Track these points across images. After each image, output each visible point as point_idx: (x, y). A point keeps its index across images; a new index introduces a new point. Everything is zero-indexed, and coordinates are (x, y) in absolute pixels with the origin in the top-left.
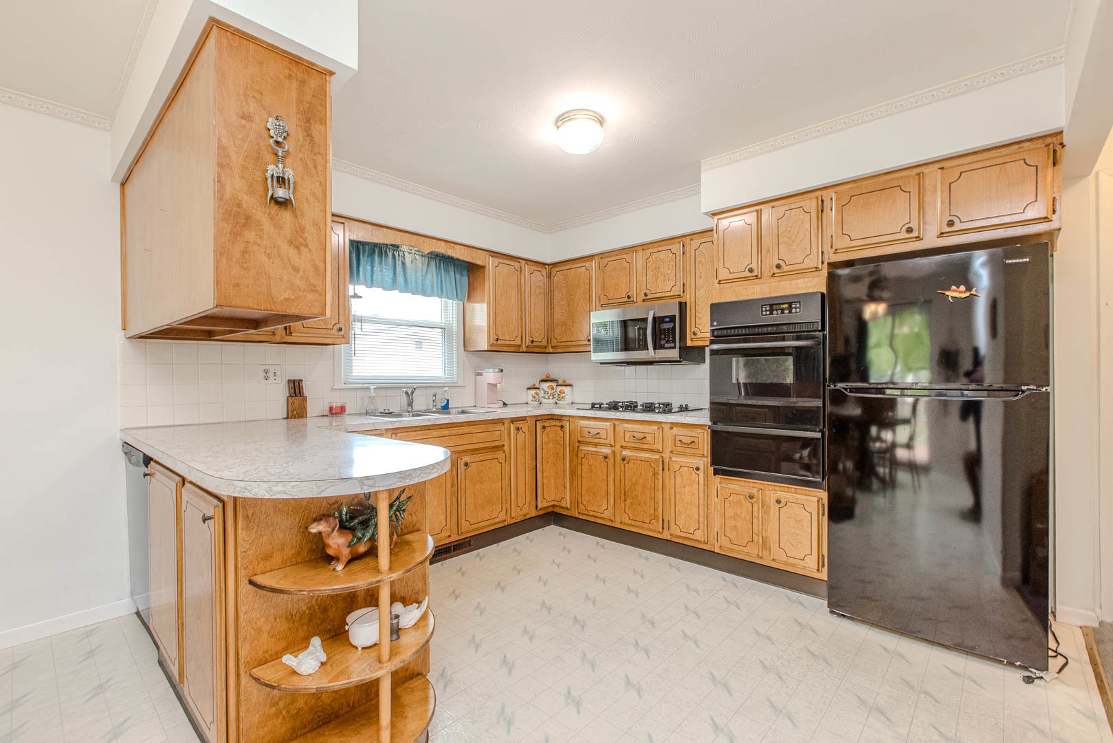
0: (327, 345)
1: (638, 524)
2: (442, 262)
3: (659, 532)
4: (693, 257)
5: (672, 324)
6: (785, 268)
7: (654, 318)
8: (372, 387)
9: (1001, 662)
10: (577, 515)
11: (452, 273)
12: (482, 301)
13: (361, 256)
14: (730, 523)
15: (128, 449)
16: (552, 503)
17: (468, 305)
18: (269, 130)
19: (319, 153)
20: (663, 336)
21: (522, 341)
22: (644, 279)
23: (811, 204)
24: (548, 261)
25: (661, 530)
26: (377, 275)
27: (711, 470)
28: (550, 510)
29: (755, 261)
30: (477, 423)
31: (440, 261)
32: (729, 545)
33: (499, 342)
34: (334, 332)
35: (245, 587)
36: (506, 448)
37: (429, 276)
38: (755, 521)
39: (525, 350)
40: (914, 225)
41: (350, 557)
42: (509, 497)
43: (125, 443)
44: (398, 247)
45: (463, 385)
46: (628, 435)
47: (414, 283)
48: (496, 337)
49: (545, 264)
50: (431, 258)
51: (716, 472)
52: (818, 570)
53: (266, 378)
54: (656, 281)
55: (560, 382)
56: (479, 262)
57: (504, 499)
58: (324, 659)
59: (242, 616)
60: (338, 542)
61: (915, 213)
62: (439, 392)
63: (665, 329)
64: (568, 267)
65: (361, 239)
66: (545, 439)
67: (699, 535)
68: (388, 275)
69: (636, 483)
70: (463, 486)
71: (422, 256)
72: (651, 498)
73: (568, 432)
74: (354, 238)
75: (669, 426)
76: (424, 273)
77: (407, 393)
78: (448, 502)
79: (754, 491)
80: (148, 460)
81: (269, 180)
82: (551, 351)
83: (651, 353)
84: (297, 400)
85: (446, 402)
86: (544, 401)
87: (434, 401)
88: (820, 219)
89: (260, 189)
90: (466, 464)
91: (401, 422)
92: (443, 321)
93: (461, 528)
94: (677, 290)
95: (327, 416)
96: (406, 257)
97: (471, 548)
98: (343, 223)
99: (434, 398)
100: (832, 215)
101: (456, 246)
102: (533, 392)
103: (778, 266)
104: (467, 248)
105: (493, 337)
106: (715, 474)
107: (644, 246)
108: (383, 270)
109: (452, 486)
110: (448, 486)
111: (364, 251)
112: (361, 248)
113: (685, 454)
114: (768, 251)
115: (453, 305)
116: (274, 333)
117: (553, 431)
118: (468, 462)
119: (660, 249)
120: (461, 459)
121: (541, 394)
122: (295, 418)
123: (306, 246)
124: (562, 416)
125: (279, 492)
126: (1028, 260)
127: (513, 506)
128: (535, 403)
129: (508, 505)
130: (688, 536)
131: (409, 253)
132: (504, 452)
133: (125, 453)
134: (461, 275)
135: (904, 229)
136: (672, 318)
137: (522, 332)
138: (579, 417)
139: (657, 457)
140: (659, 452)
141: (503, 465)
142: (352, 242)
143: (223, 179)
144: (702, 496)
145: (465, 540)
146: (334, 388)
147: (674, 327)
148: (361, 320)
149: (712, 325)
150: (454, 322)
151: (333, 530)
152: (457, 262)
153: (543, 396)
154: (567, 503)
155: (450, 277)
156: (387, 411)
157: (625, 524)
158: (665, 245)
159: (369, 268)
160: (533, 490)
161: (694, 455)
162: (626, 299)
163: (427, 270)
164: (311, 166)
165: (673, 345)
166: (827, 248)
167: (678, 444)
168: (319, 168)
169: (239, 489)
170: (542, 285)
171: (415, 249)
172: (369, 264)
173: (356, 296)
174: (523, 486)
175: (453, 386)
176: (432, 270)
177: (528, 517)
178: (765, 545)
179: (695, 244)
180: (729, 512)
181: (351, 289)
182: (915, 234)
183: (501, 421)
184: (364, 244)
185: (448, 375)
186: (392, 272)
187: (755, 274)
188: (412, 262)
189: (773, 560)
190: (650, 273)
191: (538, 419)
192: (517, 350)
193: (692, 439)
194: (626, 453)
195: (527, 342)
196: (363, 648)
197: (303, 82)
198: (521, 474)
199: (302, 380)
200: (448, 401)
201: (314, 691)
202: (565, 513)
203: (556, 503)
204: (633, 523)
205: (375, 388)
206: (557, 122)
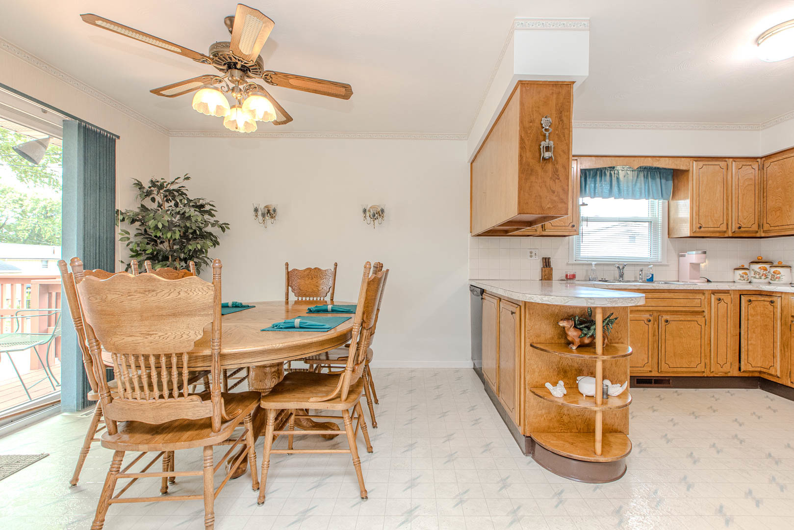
0: (565, 236)
2: (649, 172)
8: (594, 263)
10: (789, 384)
11: (658, 180)
12: (685, 198)
13: (588, 178)
15: (473, 288)
16: (759, 369)
17: (672, 203)
18: (542, 124)
19: (566, 128)
21: (727, 228)
24: (760, 155)
26: (598, 189)
28: (757, 375)
30: (677, 291)
31: (648, 171)
33: (702, 229)
34: (570, 228)
35: (529, 348)
36: (706, 314)
37: (638, 184)
39: (731, 235)
41: (579, 344)
42: (708, 354)
43: (471, 285)
44: (614, 168)
45: (667, 264)
47: (625, 191)
48: (699, 226)
49: (755, 158)
50: (640, 171)
53: (531, 256)
55: (776, 264)
56: (683, 167)
57: (703, 355)
58: (565, 393)
59: (527, 360)
60: (573, 334)
62: (645, 269)
64: (784, 157)
65: (588, 168)
66: (751, 311)
68: (606, 187)
70: (663, 337)
71: (633, 171)
73: (779, 307)
74: (584, 167)
76: (634, 183)
77: (618, 267)
78: (650, 347)
80: (483, 291)
81: (542, 149)
82: (763, 235)
84: (547, 269)
85: (651, 276)
86: (754, 280)
87: (640, 275)
89: (537, 155)
90: (667, 321)
91: (613, 285)
92: (650, 216)
93: (661, 368)
95: (564, 280)
96: (620, 174)
97: (669, 385)
98: (576, 160)
99: (641, 273)
101: (661, 159)
102: (741, 272)
104: (671, 159)
105: (696, 226)
108: (603, 185)
109: (654, 335)
110: (650, 335)
111: (590, 175)
112: (588, 173)
115: (659, 205)
116: (536, 230)
117: (761, 305)
118: (669, 319)
120: (662, 317)
121: (751, 274)
122: (546, 280)
123: (559, 179)
124: (773, 292)
125: (546, 301)
127: (712, 361)
128: (743, 281)
129: (708, 361)
131: (622, 170)
132: (704, 317)
133: (471, 291)
134: (667, 180)
137: (727, 220)
138: (792, 294)
141: (703, 327)
142: (581, 170)
143: (522, 154)
145: (664, 378)
146: (569, 263)
148: (587, 220)
150: (660, 216)
151: (571, 327)
152: (662, 171)
153: (753, 275)
154: (776, 371)
155: (656, 184)
156: (604, 280)
159: (593, 185)
160: (735, 353)
163: (637, 180)
164: (562, 136)
168: (566, 136)
169: (528, 298)
170: (753, 177)
171: (627, 167)
172: (593, 182)
173: (584, 204)
174: (725, 348)
175: (657, 265)
176: (641, 181)
177: (729, 375)
181: (581, 201)
183: (702, 292)
184: (589, 170)
185: (653, 256)
186: (609, 185)
188: (624, 176)
191: (741, 294)
192: (722, 235)
195: (733, 228)
196: (586, 396)
197: (559, 93)
198: (722, 338)
199: (549, 258)
200: (653, 275)
201: (561, 404)
202: (775, 381)
203: (762, 370)
205: (595, 264)
206: (757, 41)
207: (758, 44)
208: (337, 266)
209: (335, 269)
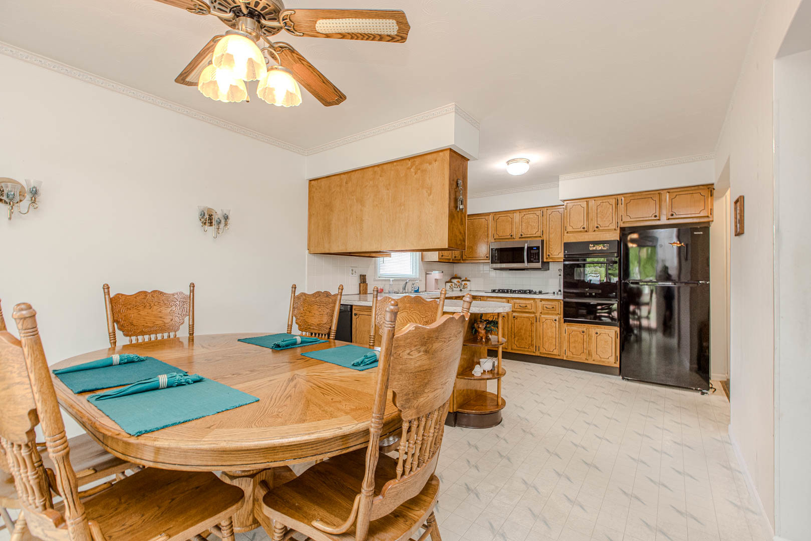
1: (522, 349)
3: (534, 352)
4: (548, 218)
5: (538, 251)
6: (601, 228)
7: (528, 247)
9: (693, 389)
14: (572, 345)
20: (532, 257)
22: (521, 227)
23: (613, 202)
25: (535, 351)
27: (562, 320)
29: (585, 224)
32: (572, 355)
38: (585, 343)
39: (451, 262)
40: (657, 215)
46: (516, 305)
48: (442, 254)
51: (565, 321)
52: (615, 363)
53: (352, 274)
54: (527, 228)
55: (464, 279)
61: (658, 209)
63: (533, 253)
64: (474, 218)
67: (555, 352)
69: (521, 329)
72: (529, 336)
75: (540, 300)
79: (584, 329)
81: (459, 202)
82: (462, 262)
83: (526, 265)
84: (363, 285)
85: (417, 288)
87: (414, 287)
88: (616, 208)
94: (539, 234)
99: (414, 285)
100: (622, 207)
102: (449, 284)
103: (597, 227)
106: (564, 322)
107: (520, 211)
113: (548, 314)
114: (592, 220)
119: (530, 213)
121: (453, 284)
122: (363, 294)
126: (702, 233)
130: (550, 353)
135: (653, 215)
136: (538, 248)
138: (487, 296)
139: (533, 315)
140: (534, 313)
143: (450, 203)
144: (557, 333)
146: (375, 279)
147: (539, 252)
149: (564, 252)
157: (514, 350)
158: (532, 211)
161: (552, 314)
162: (510, 237)
165: (538, 261)
166: (619, 221)
167: (545, 309)
178: (590, 354)
179: (549, 212)
180: (572, 340)
182: (658, 218)
185: (415, 274)
187: (586, 230)
189: (594, 360)
190: (524, 224)
193: (552, 306)
194: (514, 314)
199: (366, 275)
204: (519, 349)
205: (392, 280)
206: (508, 163)
207: (508, 164)
208: (194, 287)
209: (192, 291)
